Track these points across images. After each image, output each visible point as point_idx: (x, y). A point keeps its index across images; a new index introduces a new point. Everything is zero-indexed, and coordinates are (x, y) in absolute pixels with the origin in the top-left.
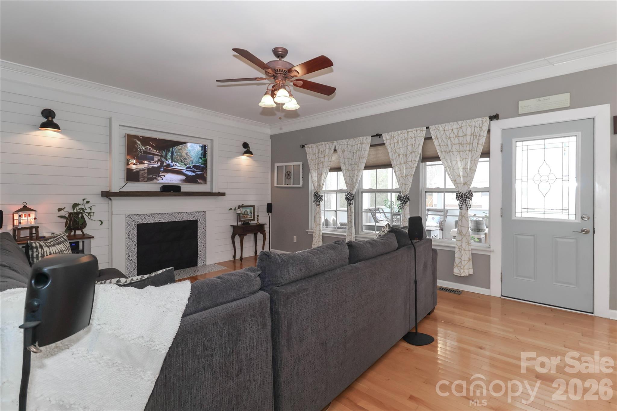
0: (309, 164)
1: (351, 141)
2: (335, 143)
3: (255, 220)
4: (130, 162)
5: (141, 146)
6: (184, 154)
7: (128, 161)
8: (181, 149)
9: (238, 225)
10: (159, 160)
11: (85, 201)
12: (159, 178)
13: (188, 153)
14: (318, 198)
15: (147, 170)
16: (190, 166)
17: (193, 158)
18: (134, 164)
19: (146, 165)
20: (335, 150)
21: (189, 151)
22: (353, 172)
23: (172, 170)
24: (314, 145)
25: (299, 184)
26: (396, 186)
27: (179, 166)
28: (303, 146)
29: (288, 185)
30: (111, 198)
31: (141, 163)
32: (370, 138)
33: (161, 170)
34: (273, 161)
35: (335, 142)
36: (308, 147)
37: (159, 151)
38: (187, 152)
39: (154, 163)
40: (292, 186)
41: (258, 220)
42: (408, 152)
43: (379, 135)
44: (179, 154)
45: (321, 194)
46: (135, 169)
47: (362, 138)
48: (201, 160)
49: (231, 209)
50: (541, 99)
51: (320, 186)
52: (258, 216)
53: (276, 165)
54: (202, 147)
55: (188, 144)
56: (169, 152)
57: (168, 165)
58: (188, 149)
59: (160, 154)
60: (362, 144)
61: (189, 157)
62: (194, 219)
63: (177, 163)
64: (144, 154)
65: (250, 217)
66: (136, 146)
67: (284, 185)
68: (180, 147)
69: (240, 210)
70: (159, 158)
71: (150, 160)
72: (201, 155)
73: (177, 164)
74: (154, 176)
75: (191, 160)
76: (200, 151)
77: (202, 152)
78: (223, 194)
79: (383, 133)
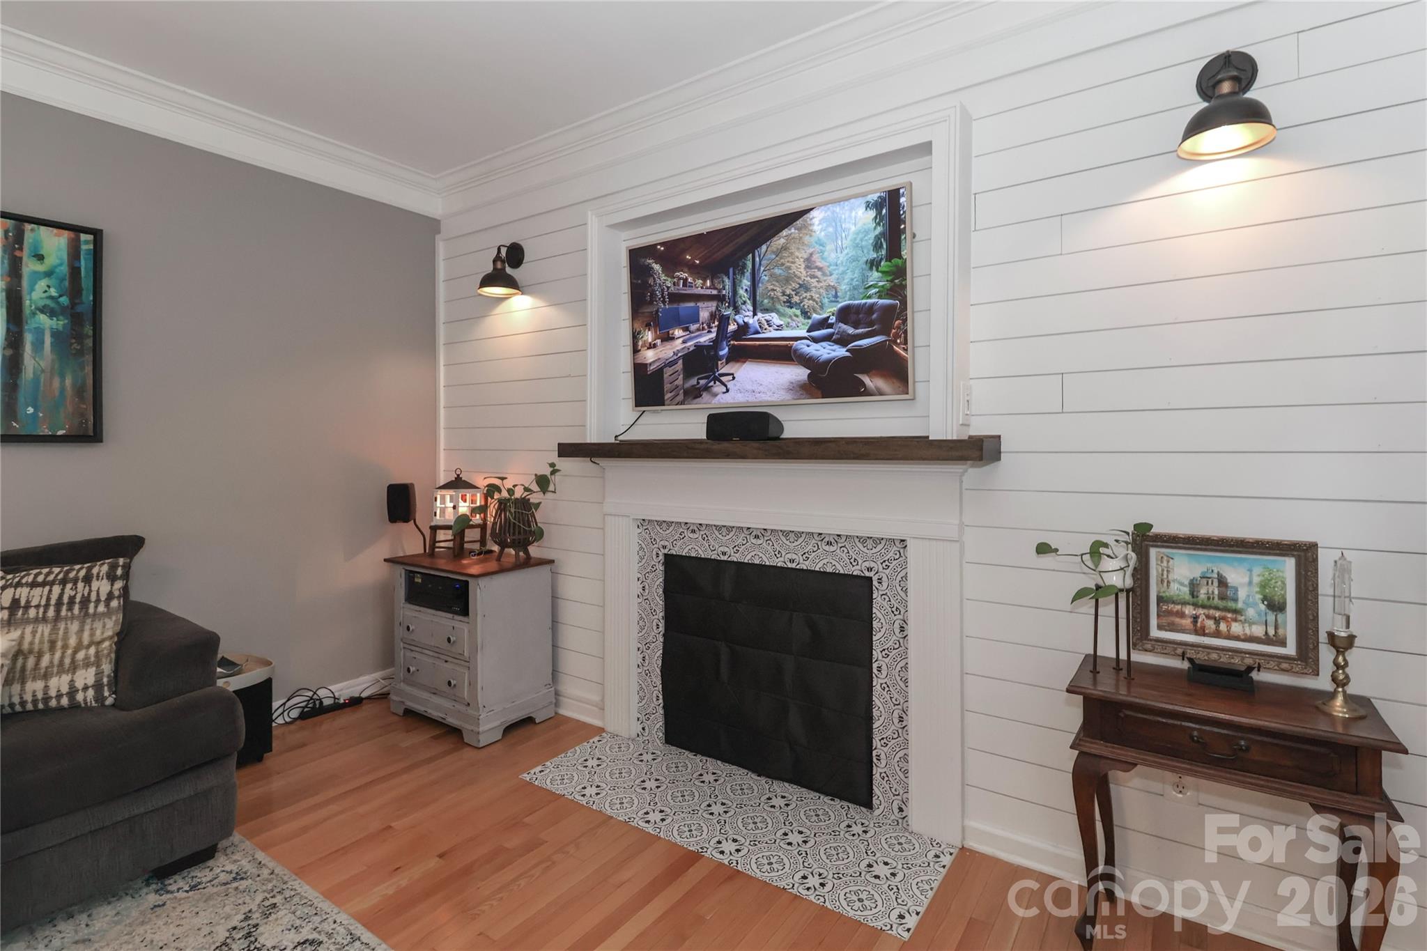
4: (640, 343)
5: (663, 277)
6: (800, 269)
7: (635, 337)
8: (785, 248)
10: (713, 316)
12: (718, 388)
13: (815, 257)
15: (680, 362)
16: (825, 316)
17: (834, 276)
18: (652, 346)
19: (678, 345)
21: (818, 248)
23: (754, 346)
27: (779, 328)
31: (668, 338)
33: (722, 353)
37: (712, 282)
38: (811, 254)
39: (698, 330)
41: (1342, 679)
44: (777, 271)
46: (654, 362)
48: (876, 275)
52: (1347, 640)
54: (878, 206)
55: (813, 213)
56: (743, 273)
57: (744, 329)
58: (813, 240)
59: (715, 292)
61: (819, 274)
62: (851, 570)
63: (774, 314)
64: (671, 306)
65: (1262, 631)
66: (651, 281)
68: (779, 241)
70: (712, 306)
71: (685, 322)
72: (877, 246)
73: (775, 319)
74: (702, 382)
75: (829, 287)
76: (867, 232)
77: (879, 229)
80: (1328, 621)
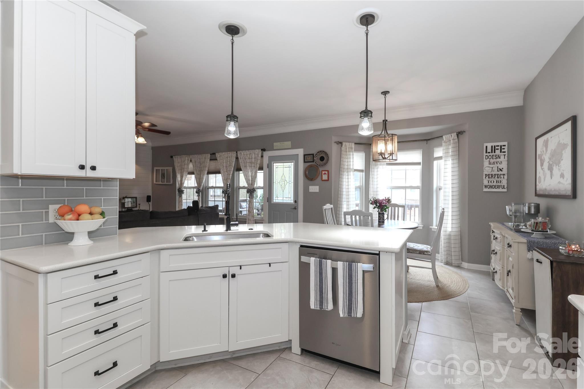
0: (176, 169)
1: (200, 156)
2: (191, 156)
3: (137, 207)
9: (123, 210)
14: (181, 192)
20: (191, 161)
22: (200, 175)
24: (178, 156)
25: (170, 182)
26: (222, 185)
28: (172, 157)
29: (163, 182)
32: (209, 155)
34: (153, 166)
35: (191, 155)
36: (175, 158)
40: (165, 183)
41: (139, 207)
42: (228, 166)
43: (214, 154)
45: (183, 189)
47: (205, 154)
50: (281, 143)
51: (182, 183)
52: (139, 204)
53: (155, 168)
60: (205, 158)
65: (133, 205)
67: (160, 183)
69: (124, 200)
79: (217, 153)
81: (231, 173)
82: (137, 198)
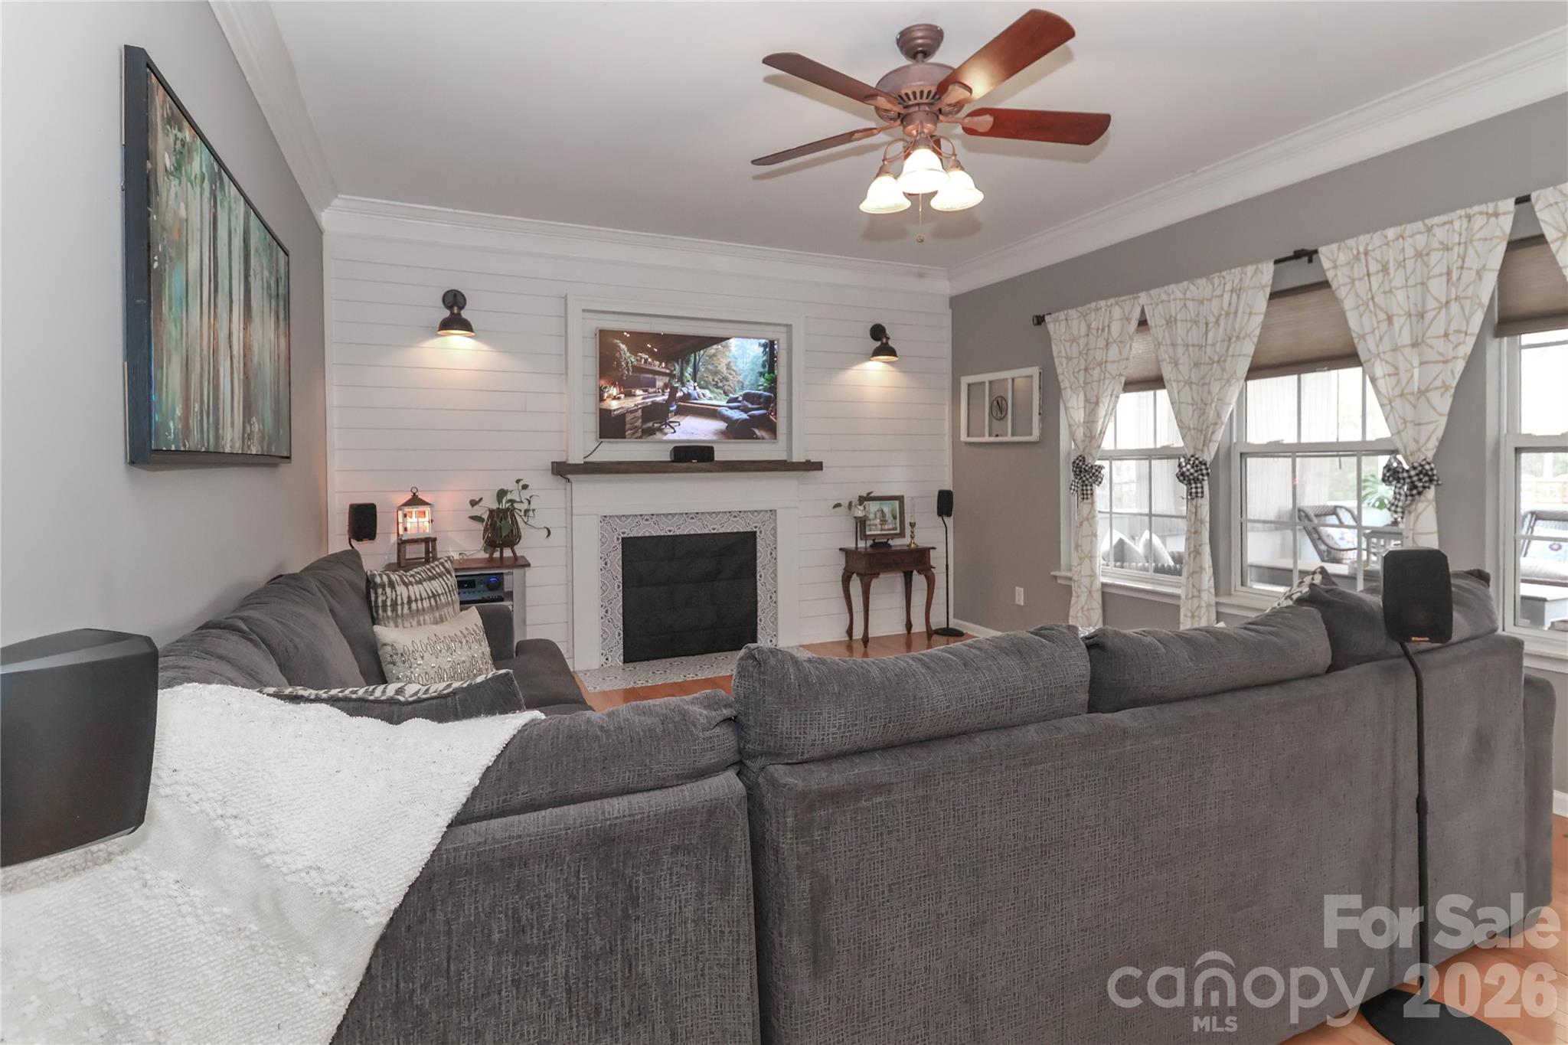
0: (1059, 371)
1: (1200, 288)
2: (1143, 298)
3: (904, 537)
4: (606, 395)
5: (628, 354)
6: (723, 368)
7: (601, 391)
8: (714, 355)
9: (857, 548)
10: (666, 386)
11: (521, 483)
12: (668, 430)
13: (732, 364)
14: (1086, 475)
15: (640, 411)
16: (736, 396)
17: (742, 376)
18: (615, 398)
19: (639, 400)
20: (1143, 323)
21: (734, 360)
22: (1206, 387)
24: (1073, 313)
25: (1031, 434)
27: (710, 399)
28: (1040, 320)
29: (997, 436)
30: (569, 476)
31: (629, 395)
32: (1268, 270)
33: (671, 409)
34: (959, 368)
35: (1143, 295)
36: (1055, 321)
37: (666, 364)
38: (730, 362)
39: (655, 392)
40: (1009, 438)
41: (912, 537)
42: (1431, 304)
43: (1308, 255)
44: (710, 367)
45: (1098, 463)
46: (618, 409)
47: (1237, 271)
48: (763, 380)
49: (838, 505)
51: (1092, 436)
52: (912, 525)
53: (965, 380)
54: (765, 346)
55: (731, 341)
56: (688, 364)
57: (687, 397)
58: (731, 354)
59: (668, 371)
60: (1238, 291)
61: (734, 373)
62: (749, 529)
63: (707, 391)
64: (635, 374)
65: (891, 526)
66: (618, 355)
67: (987, 439)
68: (712, 350)
69: (861, 508)
70: (666, 379)
71: (644, 386)
72: (764, 366)
73: (707, 392)
74: (656, 425)
75: (738, 382)
76: (759, 358)
77: (765, 358)
78: (818, 466)
79: (1321, 245)
80: (908, 520)
81: (1467, 348)
82: (906, 500)
